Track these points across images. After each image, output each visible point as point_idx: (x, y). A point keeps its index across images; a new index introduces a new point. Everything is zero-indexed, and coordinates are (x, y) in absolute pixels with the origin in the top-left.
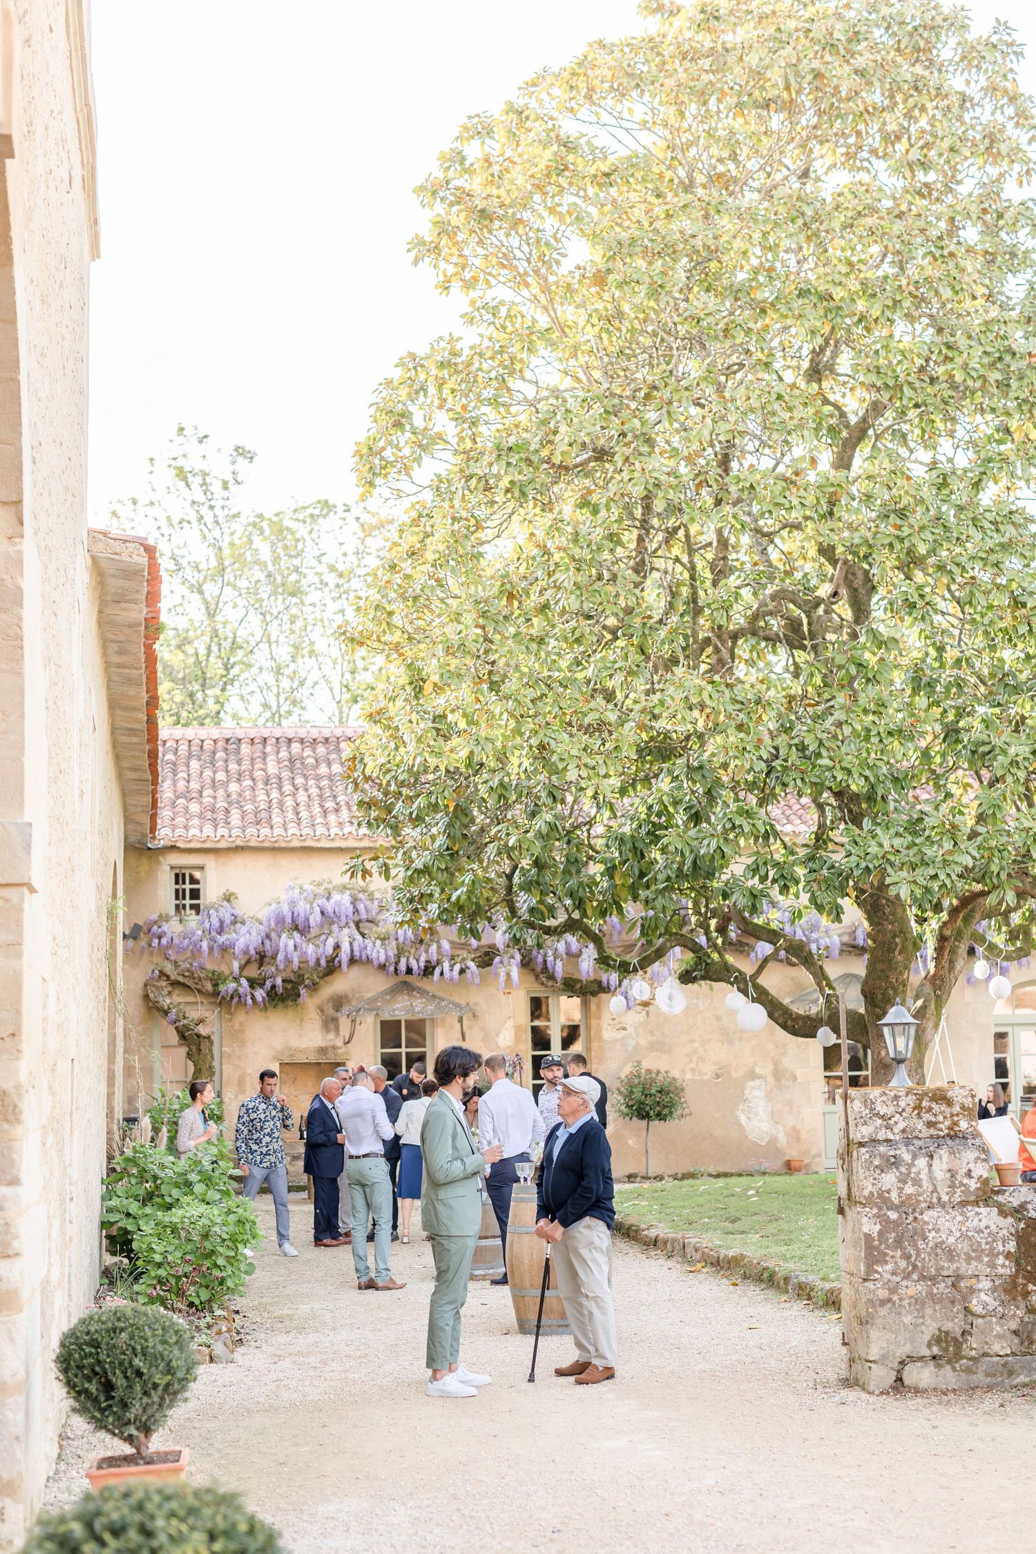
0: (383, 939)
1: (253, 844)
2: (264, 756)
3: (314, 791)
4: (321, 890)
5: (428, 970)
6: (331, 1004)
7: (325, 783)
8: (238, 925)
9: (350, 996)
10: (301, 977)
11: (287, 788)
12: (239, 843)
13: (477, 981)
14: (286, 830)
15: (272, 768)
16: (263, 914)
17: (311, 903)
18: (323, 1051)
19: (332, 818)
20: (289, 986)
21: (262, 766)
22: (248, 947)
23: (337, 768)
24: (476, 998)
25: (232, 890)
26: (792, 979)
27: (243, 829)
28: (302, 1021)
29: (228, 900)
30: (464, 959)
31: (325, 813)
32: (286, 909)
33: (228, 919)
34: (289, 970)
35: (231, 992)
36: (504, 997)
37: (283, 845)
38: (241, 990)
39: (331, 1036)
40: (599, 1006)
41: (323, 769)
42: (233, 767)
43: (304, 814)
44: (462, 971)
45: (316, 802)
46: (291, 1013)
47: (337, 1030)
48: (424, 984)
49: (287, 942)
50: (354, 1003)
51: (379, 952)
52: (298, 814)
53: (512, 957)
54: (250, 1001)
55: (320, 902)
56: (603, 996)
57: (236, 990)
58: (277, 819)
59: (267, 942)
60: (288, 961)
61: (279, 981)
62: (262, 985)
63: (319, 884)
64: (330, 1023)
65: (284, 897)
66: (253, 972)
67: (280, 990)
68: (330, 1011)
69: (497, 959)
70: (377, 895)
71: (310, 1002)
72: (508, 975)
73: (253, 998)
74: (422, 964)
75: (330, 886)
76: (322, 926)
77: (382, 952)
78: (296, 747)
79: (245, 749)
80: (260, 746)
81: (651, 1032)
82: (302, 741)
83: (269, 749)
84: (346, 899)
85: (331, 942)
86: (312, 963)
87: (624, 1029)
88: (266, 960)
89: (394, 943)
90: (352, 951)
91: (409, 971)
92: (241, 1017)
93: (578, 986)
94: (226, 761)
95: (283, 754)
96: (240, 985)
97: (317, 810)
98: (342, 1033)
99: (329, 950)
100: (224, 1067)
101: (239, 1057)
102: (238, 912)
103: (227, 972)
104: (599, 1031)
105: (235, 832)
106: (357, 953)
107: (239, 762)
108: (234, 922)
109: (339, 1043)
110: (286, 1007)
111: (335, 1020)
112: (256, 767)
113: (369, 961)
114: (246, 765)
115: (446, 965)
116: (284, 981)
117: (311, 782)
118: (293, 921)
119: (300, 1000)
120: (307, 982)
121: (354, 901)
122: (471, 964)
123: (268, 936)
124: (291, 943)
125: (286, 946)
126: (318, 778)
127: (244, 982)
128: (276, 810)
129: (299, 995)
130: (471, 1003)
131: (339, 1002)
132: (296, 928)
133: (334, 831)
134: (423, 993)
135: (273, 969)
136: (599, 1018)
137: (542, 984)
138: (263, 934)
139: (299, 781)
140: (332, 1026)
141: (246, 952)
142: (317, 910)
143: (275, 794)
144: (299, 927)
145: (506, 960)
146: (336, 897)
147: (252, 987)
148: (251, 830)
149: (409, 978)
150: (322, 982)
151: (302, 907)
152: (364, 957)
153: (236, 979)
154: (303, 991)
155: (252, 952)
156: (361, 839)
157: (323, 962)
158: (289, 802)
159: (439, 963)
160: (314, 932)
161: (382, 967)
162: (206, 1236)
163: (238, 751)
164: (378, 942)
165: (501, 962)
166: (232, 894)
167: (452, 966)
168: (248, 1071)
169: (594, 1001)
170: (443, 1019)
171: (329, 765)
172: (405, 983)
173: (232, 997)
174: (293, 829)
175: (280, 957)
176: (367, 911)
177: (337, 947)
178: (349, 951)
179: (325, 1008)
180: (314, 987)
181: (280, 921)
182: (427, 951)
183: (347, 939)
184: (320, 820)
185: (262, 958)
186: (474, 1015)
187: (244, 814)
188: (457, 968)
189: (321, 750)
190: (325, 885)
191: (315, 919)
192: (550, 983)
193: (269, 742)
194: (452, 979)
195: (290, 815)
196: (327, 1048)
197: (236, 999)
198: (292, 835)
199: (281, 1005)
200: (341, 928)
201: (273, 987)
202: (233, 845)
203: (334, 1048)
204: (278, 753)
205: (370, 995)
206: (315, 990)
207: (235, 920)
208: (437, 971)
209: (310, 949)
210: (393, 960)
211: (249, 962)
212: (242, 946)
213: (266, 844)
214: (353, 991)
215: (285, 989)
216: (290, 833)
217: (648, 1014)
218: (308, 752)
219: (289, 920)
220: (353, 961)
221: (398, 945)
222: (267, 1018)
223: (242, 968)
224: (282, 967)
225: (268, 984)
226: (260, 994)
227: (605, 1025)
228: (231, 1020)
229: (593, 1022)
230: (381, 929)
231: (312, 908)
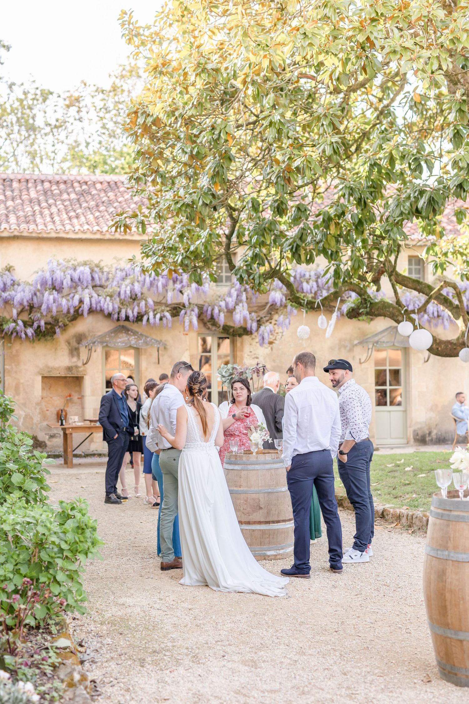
0: (111, 296)
1: (25, 234)
2: (28, 189)
3: (61, 207)
4: (70, 264)
5: (139, 318)
6: (74, 340)
7: (67, 203)
8: (16, 286)
9: (87, 334)
10: (56, 320)
11: (44, 204)
12: (16, 233)
13: (170, 325)
14: (46, 227)
15: (33, 194)
16: (32, 279)
17: (64, 272)
18: (69, 369)
19: (75, 221)
20: (49, 327)
21: (26, 193)
22: (23, 300)
23: (73, 196)
24: (166, 337)
25: (11, 264)
26: (359, 329)
27: (19, 225)
28: (56, 349)
29: (9, 271)
30: (163, 311)
31: (70, 218)
32: (48, 275)
33: (9, 283)
34: (49, 316)
35: (11, 329)
36: (183, 337)
37: (45, 235)
38: (18, 328)
39: (75, 359)
40: (242, 343)
41: (65, 196)
42: (8, 193)
43: (56, 218)
44: (161, 319)
45: (64, 213)
46: (49, 344)
47: (78, 356)
48: (135, 327)
49: (49, 297)
50: (89, 339)
51: (108, 305)
52: (52, 218)
53: (193, 310)
54: (23, 336)
55: (69, 272)
56: (245, 337)
57: (14, 329)
58: (39, 220)
59: (35, 298)
60: (49, 309)
61: (42, 323)
62: (31, 326)
63: (69, 261)
64: (74, 351)
65: (47, 268)
66: (25, 317)
67: (43, 329)
68: (74, 344)
69: (183, 312)
70: (106, 269)
71: (61, 337)
72: (191, 322)
73: (26, 334)
74: (136, 314)
75: (76, 263)
76: (71, 287)
77: (111, 304)
78: (47, 185)
79: (15, 185)
80: (25, 184)
81: (274, 361)
82: (50, 182)
83: (30, 185)
84: (87, 270)
85: (77, 297)
86: (65, 311)
87: (257, 358)
88: (34, 309)
89: (118, 299)
90: (91, 304)
91: (127, 318)
92: (17, 346)
93: (231, 330)
94: (4, 191)
95: (39, 187)
96: (17, 324)
97: (65, 216)
98: (81, 358)
99: (76, 302)
100: (6, 378)
101: (16, 372)
102: (16, 278)
103: (8, 317)
104: (242, 358)
105: (14, 227)
106: (94, 305)
107: (12, 191)
108: (13, 285)
109: (80, 364)
110: (46, 340)
111: (77, 349)
112: (23, 194)
113: (102, 311)
114: (16, 193)
115: (151, 314)
116: (46, 323)
117: (58, 203)
118: (52, 284)
119: (55, 336)
120: (60, 324)
121: (92, 271)
122: (168, 315)
123: (35, 294)
124: (51, 297)
125: (48, 300)
126: (63, 201)
127: (20, 322)
128: (39, 216)
129: (55, 333)
130: (163, 340)
131: (80, 338)
132: (54, 288)
133: (77, 228)
134: (135, 333)
135: (39, 315)
136: (242, 350)
137: (209, 329)
138: (33, 292)
139: (51, 201)
140: (75, 353)
141: (21, 304)
142: (69, 277)
143: (37, 208)
144: (56, 287)
145: (188, 312)
146: (81, 269)
147: (25, 326)
148: (23, 226)
149: (126, 324)
150: (70, 324)
151: (59, 275)
152: (98, 308)
153: (15, 321)
154: (58, 330)
155: (25, 303)
156: (95, 233)
157: (72, 311)
158: (46, 212)
159: (146, 313)
160: (65, 291)
161: (109, 315)
162: (40, 544)
163: (11, 186)
164: (108, 298)
165: (186, 313)
166: (11, 267)
167: (155, 316)
168: (22, 381)
169: (239, 339)
170: (145, 350)
171: (68, 194)
172: (123, 327)
173: (12, 333)
174: (50, 226)
175: (44, 307)
176: (100, 279)
177: (81, 301)
178: (89, 303)
179: (71, 341)
180: (65, 327)
181: (44, 283)
182: (138, 306)
183: (88, 295)
184: (68, 222)
185: (31, 308)
186: (165, 348)
187: (18, 218)
188: (158, 316)
189: (62, 186)
190: (73, 262)
191: (67, 282)
192: (214, 328)
193: (30, 181)
194: (155, 324)
195: (48, 219)
196: (72, 367)
197: (15, 334)
198: (50, 229)
199: (43, 339)
200: (83, 289)
201: (39, 327)
202: (12, 235)
203: (77, 367)
204: (36, 187)
205: (100, 334)
206: (65, 330)
207: (14, 283)
208: (145, 318)
209: (64, 302)
210: (117, 310)
211: (22, 311)
212: (19, 299)
213: (34, 235)
214: (89, 331)
215: (46, 328)
216: (49, 228)
217: (272, 349)
218: (54, 187)
219: (50, 282)
220: (91, 311)
221: (120, 300)
222: (34, 347)
223: (18, 314)
224: (45, 313)
225: (36, 325)
226: (30, 331)
227: (246, 356)
228: (10, 348)
229: (238, 353)
230: (109, 290)
231: (65, 275)
